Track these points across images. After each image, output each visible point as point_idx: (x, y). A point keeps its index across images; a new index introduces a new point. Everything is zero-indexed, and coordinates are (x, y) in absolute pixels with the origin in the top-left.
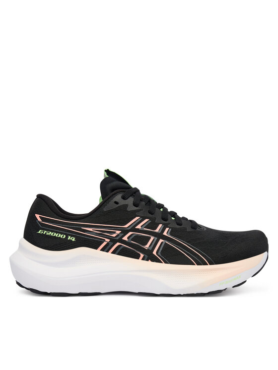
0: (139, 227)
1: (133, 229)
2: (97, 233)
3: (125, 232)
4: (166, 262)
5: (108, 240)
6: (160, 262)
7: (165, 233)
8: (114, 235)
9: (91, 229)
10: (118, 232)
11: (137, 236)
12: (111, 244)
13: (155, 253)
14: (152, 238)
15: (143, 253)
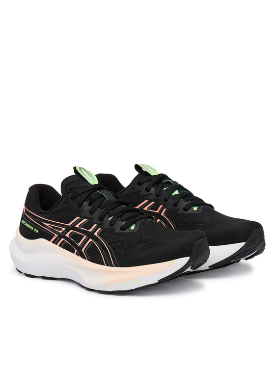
0: (77, 226)
1: (73, 227)
2: (51, 229)
3: (68, 229)
4: (88, 260)
5: (57, 235)
6: (85, 258)
7: (96, 234)
8: (61, 232)
9: (47, 225)
10: (64, 229)
11: (76, 234)
12: (59, 238)
13: (83, 250)
14: (85, 237)
15: (77, 250)
